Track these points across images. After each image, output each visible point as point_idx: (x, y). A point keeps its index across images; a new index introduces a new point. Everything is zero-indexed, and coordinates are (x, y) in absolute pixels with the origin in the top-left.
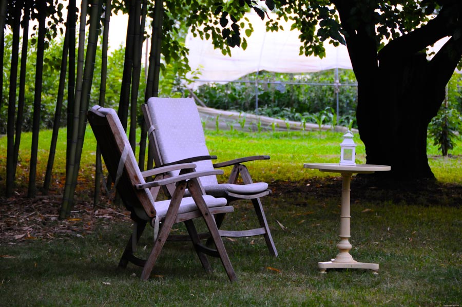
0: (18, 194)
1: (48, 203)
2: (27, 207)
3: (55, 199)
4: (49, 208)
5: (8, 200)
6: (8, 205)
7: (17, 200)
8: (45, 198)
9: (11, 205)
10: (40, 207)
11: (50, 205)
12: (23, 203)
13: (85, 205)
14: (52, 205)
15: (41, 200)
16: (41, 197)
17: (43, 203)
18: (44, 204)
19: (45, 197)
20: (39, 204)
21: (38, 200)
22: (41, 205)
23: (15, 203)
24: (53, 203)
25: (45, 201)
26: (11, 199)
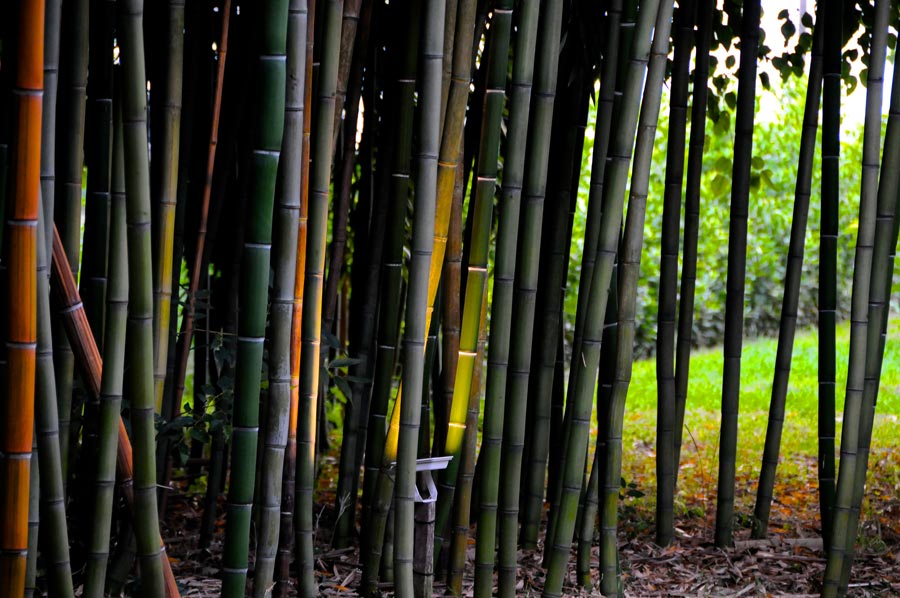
0: (686, 535)
1: (774, 562)
2: (722, 571)
3: (789, 548)
4: (779, 574)
5: (664, 552)
6: (669, 566)
7: (687, 553)
8: (763, 547)
9: (678, 567)
10: (753, 570)
11: (779, 566)
12: (705, 562)
13: (876, 567)
14: (784, 565)
15: (754, 551)
16: (751, 543)
17: (760, 560)
18: (762, 565)
19: (762, 544)
20: (749, 564)
21: (745, 553)
22: (756, 567)
23: (685, 561)
24: (787, 561)
25: (765, 555)
26: (672, 550)
